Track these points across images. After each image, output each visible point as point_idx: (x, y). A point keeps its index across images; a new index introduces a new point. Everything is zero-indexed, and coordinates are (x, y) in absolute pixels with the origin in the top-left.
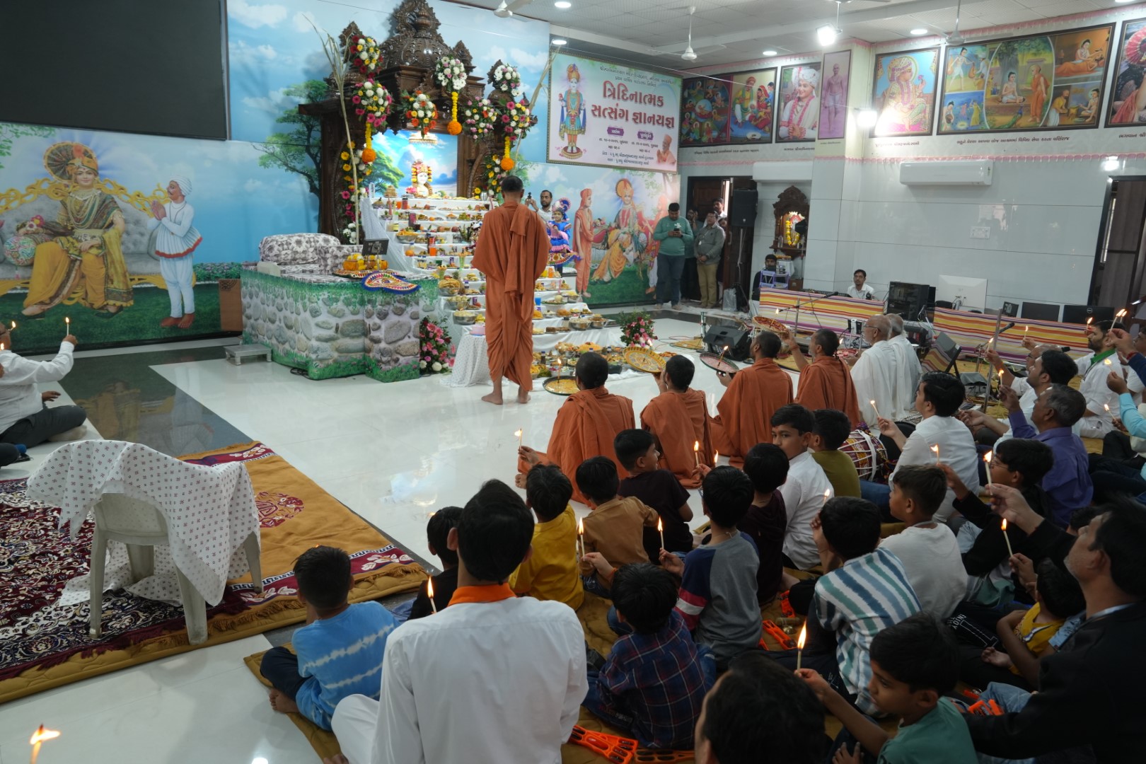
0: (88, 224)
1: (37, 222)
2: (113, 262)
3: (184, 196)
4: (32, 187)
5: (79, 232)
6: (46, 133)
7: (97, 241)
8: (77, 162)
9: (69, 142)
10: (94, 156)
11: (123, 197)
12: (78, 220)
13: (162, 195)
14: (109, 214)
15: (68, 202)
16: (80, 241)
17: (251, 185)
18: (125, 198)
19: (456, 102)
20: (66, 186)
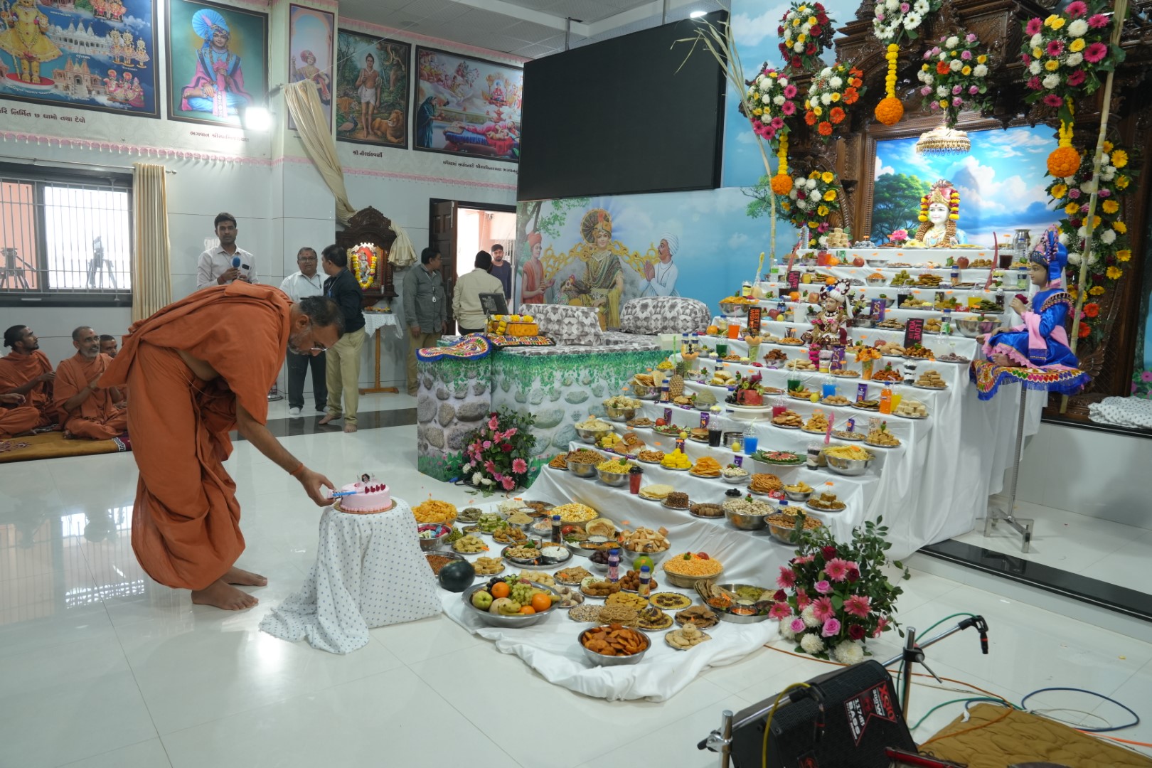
0: (599, 284)
1: (571, 280)
2: (612, 320)
3: (671, 256)
4: (572, 251)
5: (594, 290)
6: (584, 202)
7: (603, 300)
8: (599, 226)
9: (596, 209)
10: (610, 219)
11: (625, 257)
12: (594, 280)
13: (653, 254)
14: (614, 274)
15: (590, 263)
16: (593, 299)
17: (737, 240)
18: (627, 259)
19: (895, 61)
20: (591, 249)
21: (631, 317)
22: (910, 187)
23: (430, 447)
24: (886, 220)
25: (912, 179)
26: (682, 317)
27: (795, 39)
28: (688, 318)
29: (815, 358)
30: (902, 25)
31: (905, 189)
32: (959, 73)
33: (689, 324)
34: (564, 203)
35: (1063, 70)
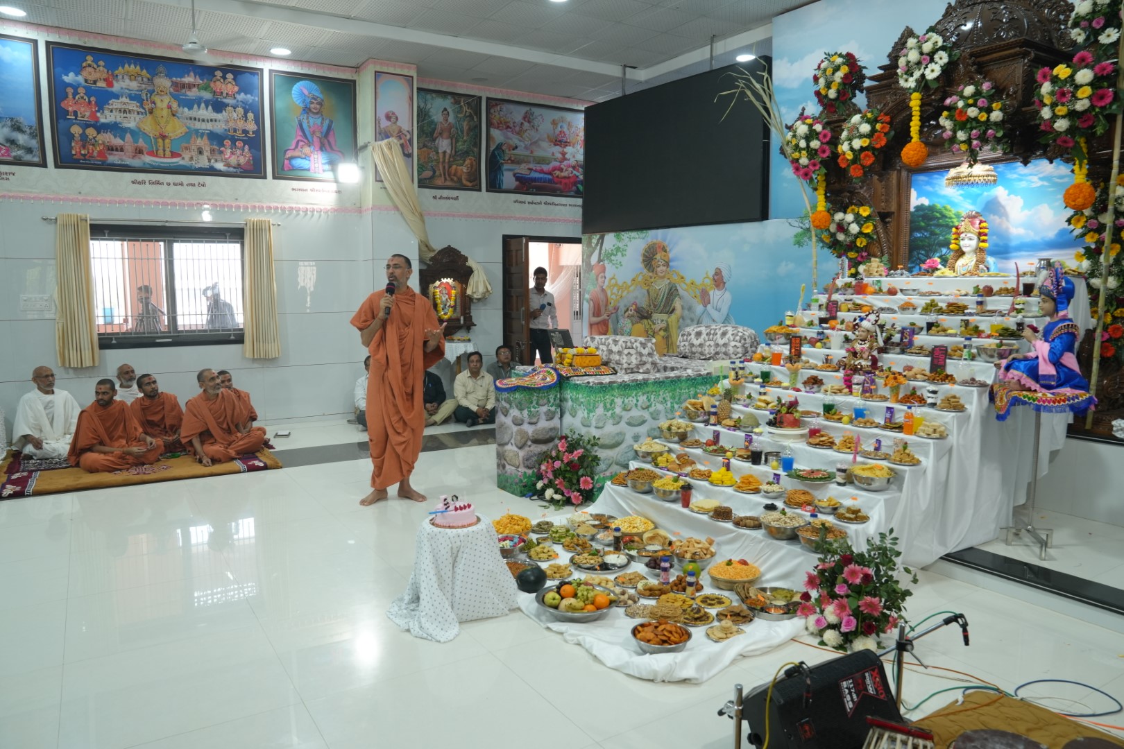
0: (660, 310)
1: (634, 306)
2: (672, 343)
3: (725, 283)
4: (634, 279)
5: (655, 316)
6: (644, 235)
7: (663, 325)
8: (658, 257)
9: (655, 241)
10: (668, 250)
12: (655, 306)
13: (709, 282)
14: (673, 300)
15: (650, 291)
16: (654, 324)
17: (784, 268)
18: (684, 286)
19: (918, 108)
20: (651, 277)
21: (687, 344)
22: (944, 216)
23: (508, 467)
24: (922, 248)
25: (946, 209)
26: (733, 344)
27: (828, 86)
28: (739, 344)
29: (848, 383)
30: (923, 76)
31: (938, 219)
32: (976, 119)
33: (740, 350)
34: (625, 236)
35: (1072, 115)
